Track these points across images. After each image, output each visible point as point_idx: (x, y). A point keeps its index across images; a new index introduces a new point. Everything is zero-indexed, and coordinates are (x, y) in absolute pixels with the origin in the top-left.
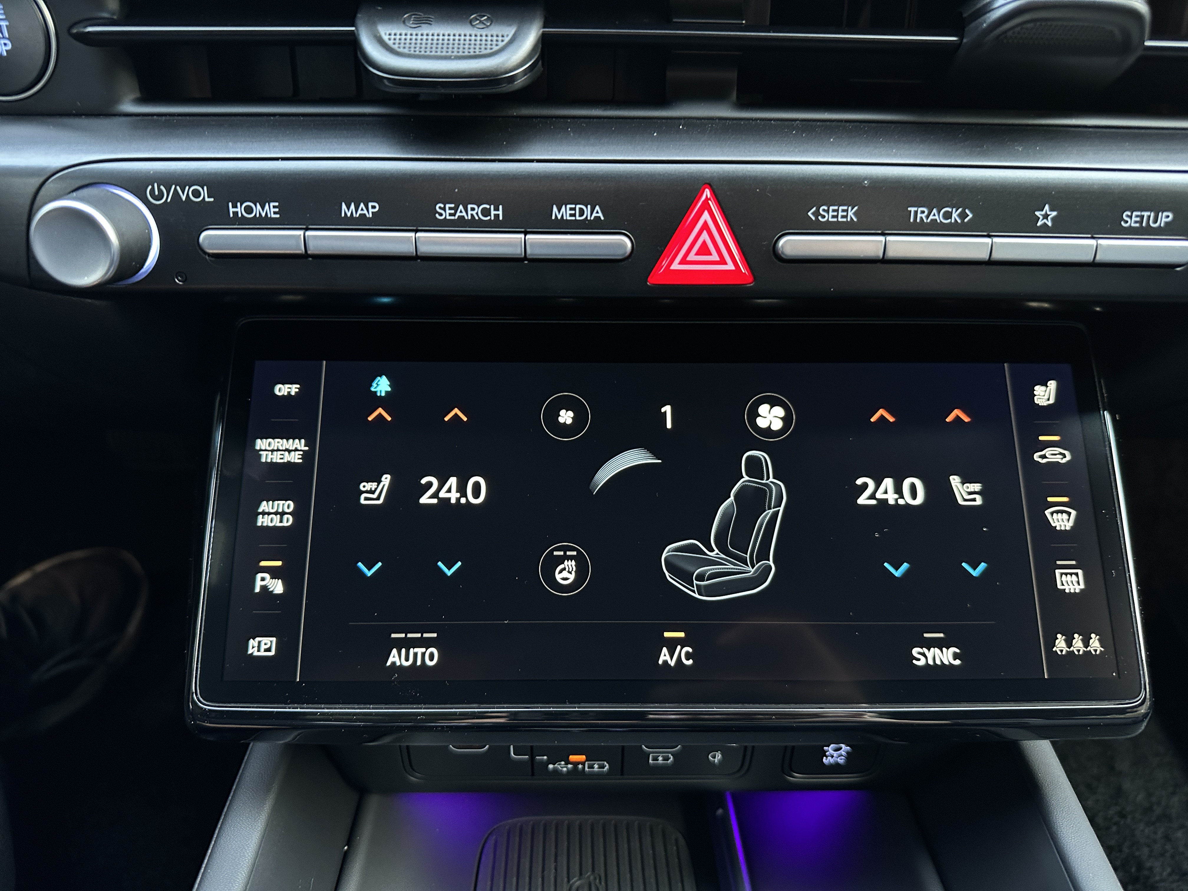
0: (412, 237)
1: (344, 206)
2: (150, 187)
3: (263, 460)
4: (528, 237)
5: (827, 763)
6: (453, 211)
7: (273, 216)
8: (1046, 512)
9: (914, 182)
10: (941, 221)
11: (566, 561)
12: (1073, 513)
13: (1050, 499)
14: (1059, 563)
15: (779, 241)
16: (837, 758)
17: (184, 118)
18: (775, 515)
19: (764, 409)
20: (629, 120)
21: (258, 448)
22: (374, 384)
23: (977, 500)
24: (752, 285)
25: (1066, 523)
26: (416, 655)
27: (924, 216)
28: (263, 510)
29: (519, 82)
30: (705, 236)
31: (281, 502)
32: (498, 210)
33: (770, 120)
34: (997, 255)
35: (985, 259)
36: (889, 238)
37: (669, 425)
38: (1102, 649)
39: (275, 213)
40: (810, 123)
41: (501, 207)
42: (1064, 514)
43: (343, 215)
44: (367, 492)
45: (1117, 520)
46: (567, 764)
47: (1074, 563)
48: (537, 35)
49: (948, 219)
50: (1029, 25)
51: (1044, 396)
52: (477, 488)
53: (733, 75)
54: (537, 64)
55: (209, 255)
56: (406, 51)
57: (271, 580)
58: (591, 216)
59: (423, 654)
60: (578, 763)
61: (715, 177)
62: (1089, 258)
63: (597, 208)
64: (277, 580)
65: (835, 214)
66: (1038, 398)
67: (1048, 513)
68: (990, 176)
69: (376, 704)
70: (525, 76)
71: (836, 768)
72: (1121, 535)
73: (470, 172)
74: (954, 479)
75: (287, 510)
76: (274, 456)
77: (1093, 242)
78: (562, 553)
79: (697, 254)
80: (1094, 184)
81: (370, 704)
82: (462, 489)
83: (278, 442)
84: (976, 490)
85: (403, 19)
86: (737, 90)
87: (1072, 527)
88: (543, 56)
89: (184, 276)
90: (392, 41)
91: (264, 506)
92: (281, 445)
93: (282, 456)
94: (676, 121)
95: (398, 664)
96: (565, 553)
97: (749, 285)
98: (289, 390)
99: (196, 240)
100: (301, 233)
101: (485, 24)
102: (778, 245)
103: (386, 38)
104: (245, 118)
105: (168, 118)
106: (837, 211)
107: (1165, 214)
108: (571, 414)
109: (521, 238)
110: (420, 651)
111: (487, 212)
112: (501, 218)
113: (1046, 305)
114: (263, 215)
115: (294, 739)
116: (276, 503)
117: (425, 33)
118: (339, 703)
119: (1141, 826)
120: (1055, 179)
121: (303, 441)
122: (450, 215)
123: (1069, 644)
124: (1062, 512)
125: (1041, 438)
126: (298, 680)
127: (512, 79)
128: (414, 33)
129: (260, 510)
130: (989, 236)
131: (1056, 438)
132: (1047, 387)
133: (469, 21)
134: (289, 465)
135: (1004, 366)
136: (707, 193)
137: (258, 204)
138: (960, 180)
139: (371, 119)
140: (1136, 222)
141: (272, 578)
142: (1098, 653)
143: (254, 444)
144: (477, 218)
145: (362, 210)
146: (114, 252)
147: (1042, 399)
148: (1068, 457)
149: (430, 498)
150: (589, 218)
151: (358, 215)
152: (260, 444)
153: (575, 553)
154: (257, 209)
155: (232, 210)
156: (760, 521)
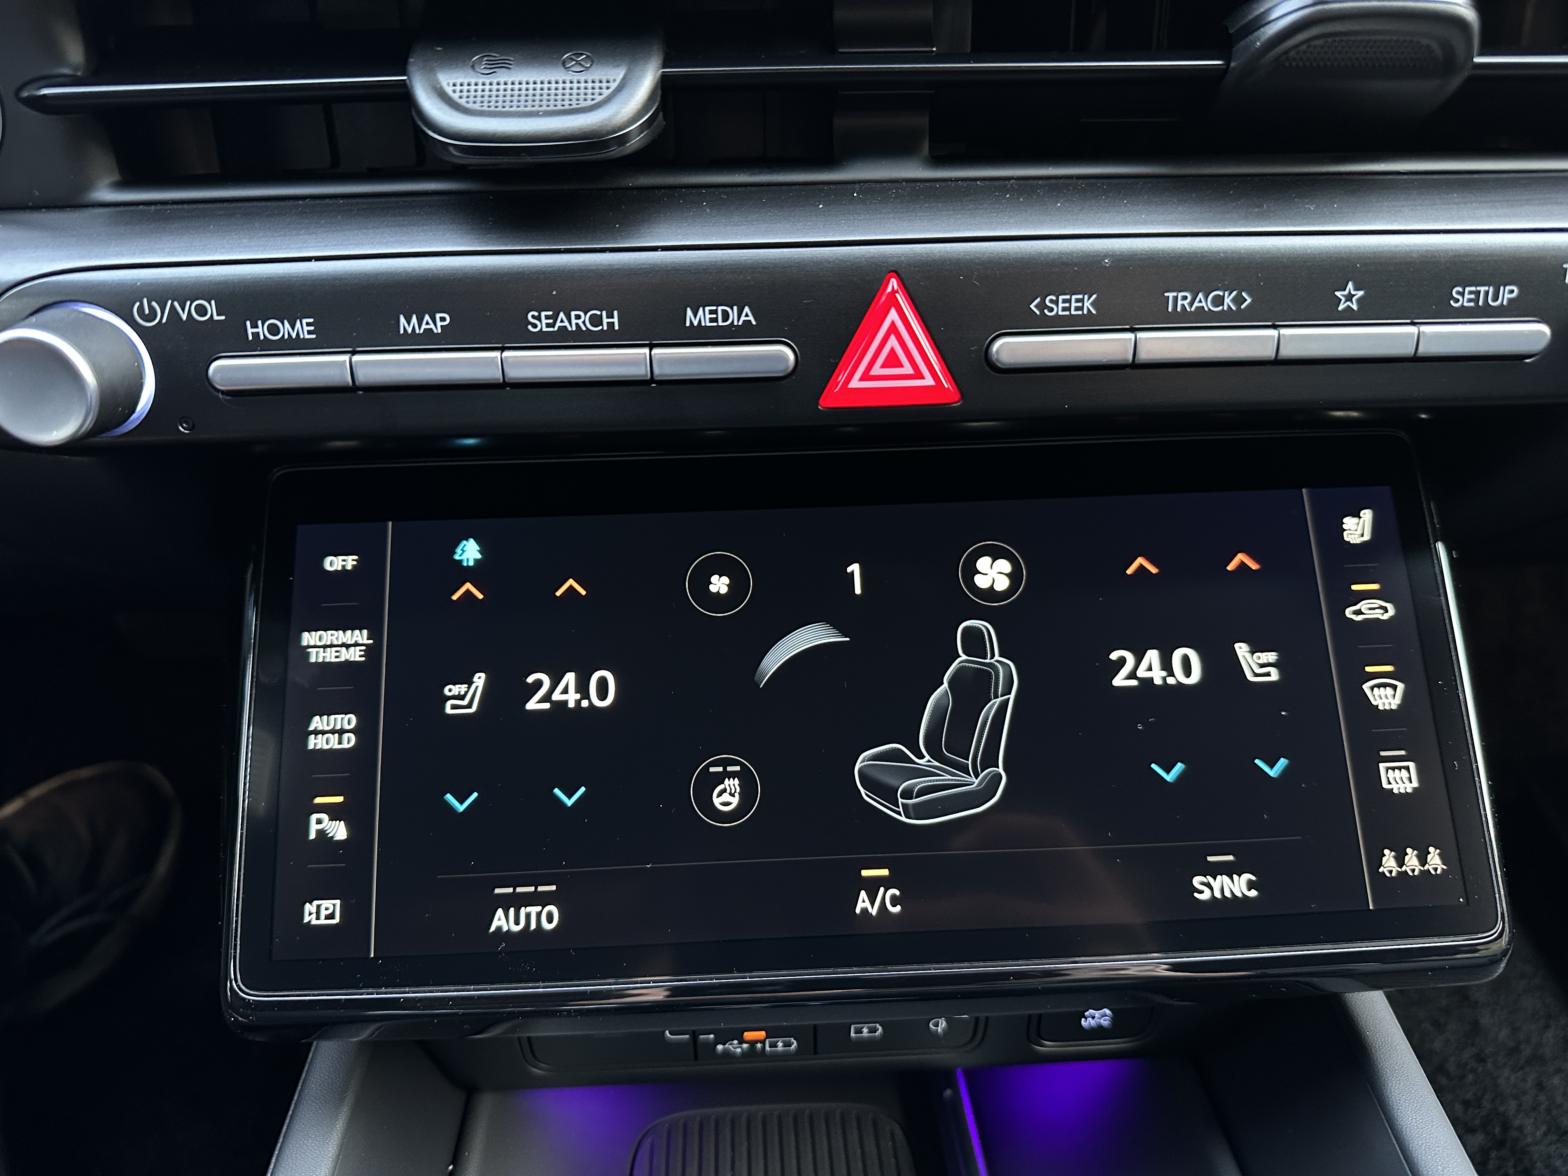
0: (497, 357)
1: (402, 320)
2: (138, 304)
3: (313, 660)
4: (655, 351)
5: (1087, 1026)
6: (551, 321)
7: (307, 336)
8: (1364, 686)
9: (1172, 257)
10: (1209, 309)
11: (727, 779)
12: (1401, 686)
13: (1369, 669)
14: (1383, 753)
15: (993, 343)
16: (1100, 1019)
17: (180, 206)
18: (1004, 705)
19: (983, 563)
20: (784, 188)
21: (304, 643)
22: (459, 551)
23: (1272, 674)
24: (959, 404)
25: (1391, 700)
26: (528, 916)
27: (1186, 303)
28: (316, 727)
29: (634, 143)
30: (893, 341)
31: (339, 717)
32: (613, 317)
33: (976, 179)
34: (1287, 352)
35: (1271, 357)
36: (1140, 335)
37: (858, 590)
38: (1445, 867)
39: (309, 332)
40: (1029, 182)
41: (616, 313)
42: (1387, 688)
43: (402, 332)
44: (454, 697)
45: (1458, 693)
46: (742, 1044)
47: (1403, 753)
48: (655, 78)
49: (1219, 306)
50: (1320, 42)
51: (1356, 530)
52: (603, 685)
53: (923, 121)
54: (657, 116)
55: (223, 392)
56: (477, 107)
57: (331, 822)
58: (738, 321)
59: (539, 915)
60: (757, 1042)
61: (902, 262)
62: (1409, 351)
63: (747, 309)
64: (338, 821)
65: (1067, 305)
66: (1348, 534)
67: (1367, 687)
68: (1273, 245)
69: (478, 984)
70: (642, 133)
71: (1098, 1032)
72: (1464, 713)
73: (572, 267)
74: (1241, 648)
75: (347, 727)
76: (328, 654)
77: (1413, 330)
78: (720, 769)
79: (883, 366)
80: (1411, 252)
81: (471, 984)
82: (583, 688)
83: (332, 635)
84: (1271, 661)
85: (471, 64)
86: (930, 141)
87: (1399, 706)
88: (663, 107)
89: (191, 423)
90: (458, 94)
91: (317, 723)
92: (336, 638)
93: (337, 654)
94: (849, 186)
95: (505, 929)
96: (725, 769)
97: (955, 405)
98: (344, 563)
99: (205, 374)
100: (345, 358)
101: (583, 66)
102: (992, 352)
103: (449, 90)
104: (264, 203)
105: (159, 207)
106: (1069, 301)
107: (1508, 288)
108: (725, 580)
109: (645, 354)
110: (534, 910)
111: (596, 321)
112: (617, 328)
113: (1355, 414)
114: (294, 335)
115: (371, 1035)
116: (333, 717)
117: (502, 81)
118: (429, 985)
119: (1506, 1072)
120: (1359, 247)
121: (365, 632)
122: (548, 325)
123: (1401, 862)
124: (1385, 685)
125: (1355, 587)
126: (372, 956)
127: (623, 140)
128: (488, 82)
129: (311, 728)
130: (1275, 327)
131: (1375, 587)
132: (1360, 518)
133: (561, 62)
134: (348, 664)
135: (1302, 491)
136: (894, 283)
137: (286, 322)
138: (1233, 252)
139: (435, 198)
140: (1470, 300)
141: (331, 819)
142: (1439, 872)
143: (299, 639)
144: (584, 329)
145: (427, 323)
146: (91, 397)
147: (1354, 534)
148: (1391, 612)
149: (539, 702)
150: (736, 323)
151: (422, 331)
152: (308, 638)
153: (738, 768)
154: (285, 329)
155: (250, 331)
156: (985, 713)
